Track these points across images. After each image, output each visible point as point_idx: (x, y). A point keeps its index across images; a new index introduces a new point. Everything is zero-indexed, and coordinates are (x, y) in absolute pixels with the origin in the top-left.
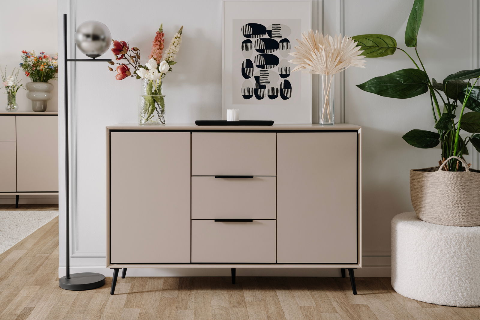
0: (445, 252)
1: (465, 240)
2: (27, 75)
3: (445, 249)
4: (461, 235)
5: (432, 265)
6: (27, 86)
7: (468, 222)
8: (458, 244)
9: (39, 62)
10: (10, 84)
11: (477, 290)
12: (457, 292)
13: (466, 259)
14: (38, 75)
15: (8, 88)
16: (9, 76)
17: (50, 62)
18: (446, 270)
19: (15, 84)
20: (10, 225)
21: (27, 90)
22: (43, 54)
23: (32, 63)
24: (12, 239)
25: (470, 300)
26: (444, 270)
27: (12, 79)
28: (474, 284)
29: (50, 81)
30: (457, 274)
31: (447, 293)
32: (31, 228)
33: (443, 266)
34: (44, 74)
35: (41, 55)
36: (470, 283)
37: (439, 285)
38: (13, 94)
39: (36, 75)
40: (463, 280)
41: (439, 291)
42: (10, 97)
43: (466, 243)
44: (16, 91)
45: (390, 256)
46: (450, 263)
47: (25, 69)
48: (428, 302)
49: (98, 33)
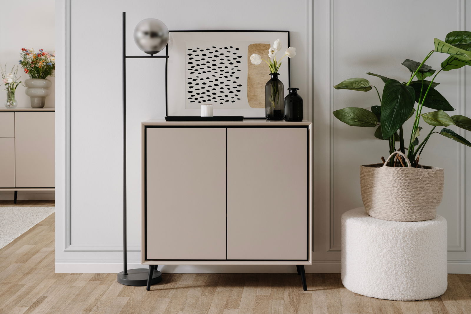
0: (382, 247)
1: (402, 235)
2: (26, 72)
3: (383, 243)
4: (398, 230)
5: (371, 260)
6: (25, 83)
7: (409, 217)
8: (394, 238)
9: (37, 59)
10: (10, 81)
11: (413, 284)
12: (394, 286)
13: (402, 253)
14: (37, 72)
15: (7, 85)
16: (9, 73)
17: (49, 59)
18: (383, 265)
19: (14, 81)
20: (8, 221)
21: (26, 86)
22: (41, 51)
23: (31, 60)
24: (10, 234)
25: (406, 294)
26: (382, 264)
27: (12, 76)
28: (410, 278)
29: (48, 77)
30: (393, 268)
31: (385, 287)
32: (29, 224)
33: (381, 261)
34: (42, 71)
35: (40, 52)
36: (406, 277)
37: (377, 279)
38: (12, 91)
39: (35, 72)
40: (400, 275)
41: (377, 285)
42: (9, 94)
43: (403, 238)
44: (15, 88)
45: (340, 251)
46: (387, 258)
47: (24, 66)
48: (368, 296)
49: (155, 29)
